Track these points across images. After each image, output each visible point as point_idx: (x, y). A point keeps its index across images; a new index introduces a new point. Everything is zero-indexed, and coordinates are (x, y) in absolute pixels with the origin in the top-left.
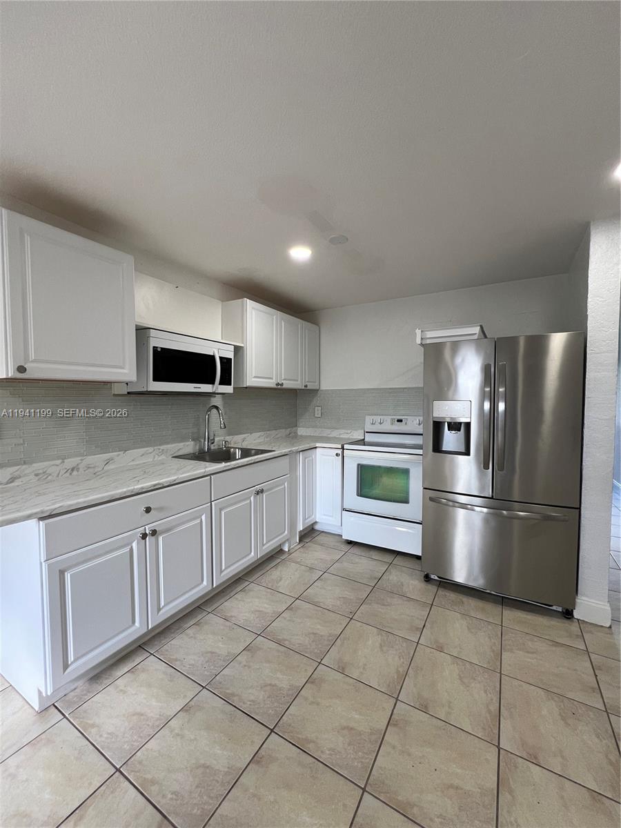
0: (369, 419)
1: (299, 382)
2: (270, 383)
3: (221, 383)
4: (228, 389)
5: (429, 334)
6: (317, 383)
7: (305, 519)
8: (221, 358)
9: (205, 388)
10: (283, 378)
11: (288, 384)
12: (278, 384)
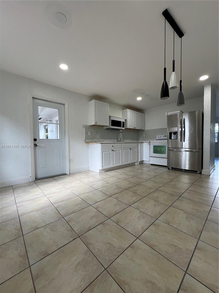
0: (157, 136)
1: (139, 128)
2: (132, 128)
3: (123, 127)
4: (124, 128)
5: (169, 113)
6: (144, 128)
7: (140, 159)
8: (123, 122)
9: (120, 128)
10: (135, 126)
11: (136, 128)
12: (134, 128)
